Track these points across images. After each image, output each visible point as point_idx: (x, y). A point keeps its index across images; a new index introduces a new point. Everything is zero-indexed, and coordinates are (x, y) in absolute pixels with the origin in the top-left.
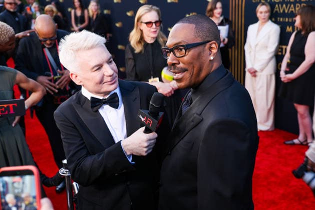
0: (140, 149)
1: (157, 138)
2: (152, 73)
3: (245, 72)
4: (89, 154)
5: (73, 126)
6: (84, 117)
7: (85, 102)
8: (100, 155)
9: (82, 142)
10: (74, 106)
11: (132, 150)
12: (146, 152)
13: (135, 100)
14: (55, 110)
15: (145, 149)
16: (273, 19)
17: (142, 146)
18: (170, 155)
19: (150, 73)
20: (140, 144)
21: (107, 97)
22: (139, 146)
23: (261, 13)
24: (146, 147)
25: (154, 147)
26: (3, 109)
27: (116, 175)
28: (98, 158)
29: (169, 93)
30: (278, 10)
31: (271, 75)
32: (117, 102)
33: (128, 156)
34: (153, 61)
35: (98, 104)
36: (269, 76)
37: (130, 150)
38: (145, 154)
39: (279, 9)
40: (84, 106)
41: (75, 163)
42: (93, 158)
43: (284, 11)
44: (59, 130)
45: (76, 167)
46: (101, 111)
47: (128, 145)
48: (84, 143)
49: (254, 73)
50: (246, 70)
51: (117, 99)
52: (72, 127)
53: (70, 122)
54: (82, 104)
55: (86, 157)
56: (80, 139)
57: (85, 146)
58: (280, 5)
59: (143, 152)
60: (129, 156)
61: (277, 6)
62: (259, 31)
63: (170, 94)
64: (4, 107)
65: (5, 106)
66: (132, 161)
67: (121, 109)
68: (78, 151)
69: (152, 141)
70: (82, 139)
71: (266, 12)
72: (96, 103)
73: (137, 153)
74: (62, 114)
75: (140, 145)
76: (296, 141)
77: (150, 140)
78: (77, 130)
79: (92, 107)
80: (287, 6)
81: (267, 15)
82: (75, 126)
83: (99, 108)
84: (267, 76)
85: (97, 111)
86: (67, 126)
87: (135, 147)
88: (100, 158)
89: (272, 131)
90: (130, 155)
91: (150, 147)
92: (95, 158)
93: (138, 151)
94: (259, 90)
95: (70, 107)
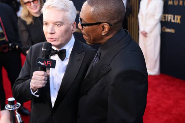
3: (138, 34)
18: (86, 94)
31: (157, 36)
49: (145, 35)
50: (140, 32)
62: (148, 4)
84: (154, 36)
89: (158, 76)
94: (149, 46)
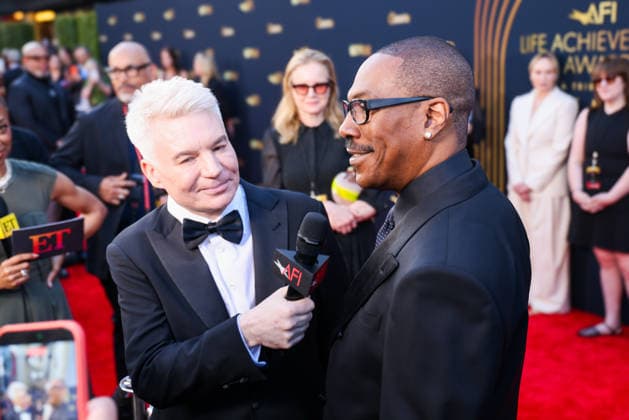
0: (277, 332)
1: (313, 311)
2: (313, 185)
4: (172, 338)
5: (143, 277)
6: (168, 259)
7: (173, 227)
8: (192, 344)
9: (159, 313)
10: (148, 236)
11: (259, 336)
12: (290, 340)
13: (277, 227)
14: (110, 242)
15: (288, 335)
16: (564, 86)
17: (280, 328)
19: (309, 186)
20: (276, 322)
21: (217, 219)
22: (275, 328)
23: (539, 72)
24: (290, 330)
25: (308, 329)
26: (45, 241)
27: (226, 387)
28: (189, 349)
29: (346, 226)
30: (573, 68)
31: (561, 199)
32: (237, 230)
33: (251, 348)
34: (316, 161)
35: (198, 233)
36: (557, 202)
37: (255, 336)
38: (287, 345)
39: (575, 65)
40: (169, 237)
41: (141, 355)
42: (179, 349)
43: (585, 69)
44: (116, 286)
45: (142, 365)
46: (203, 249)
47: (252, 325)
48: (163, 314)
49: (526, 195)
51: (237, 223)
52: (142, 281)
53: (139, 269)
54: (165, 231)
55: (164, 345)
56: (155, 306)
57: (166, 321)
58: (577, 59)
59: (284, 341)
60: (254, 348)
61: (570, 60)
62: (535, 108)
63: (349, 229)
64: (45, 237)
65: (49, 235)
66: (260, 360)
67: (248, 245)
68: (151, 330)
69: (303, 318)
70: (160, 307)
71: (549, 72)
72: (195, 233)
73: (271, 342)
74: (123, 251)
75: (277, 326)
76: (602, 328)
77: (298, 314)
78: (152, 286)
79: (186, 240)
80: (590, 60)
81: (551, 77)
82: (147, 278)
83: (201, 242)
84: (553, 200)
85: (196, 248)
86: (132, 277)
87: (265, 329)
88: (192, 351)
90: (257, 346)
91: (298, 330)
92: (181, 349)
93: (271, 338)
94: (537, 228)
95: (141, 237)
